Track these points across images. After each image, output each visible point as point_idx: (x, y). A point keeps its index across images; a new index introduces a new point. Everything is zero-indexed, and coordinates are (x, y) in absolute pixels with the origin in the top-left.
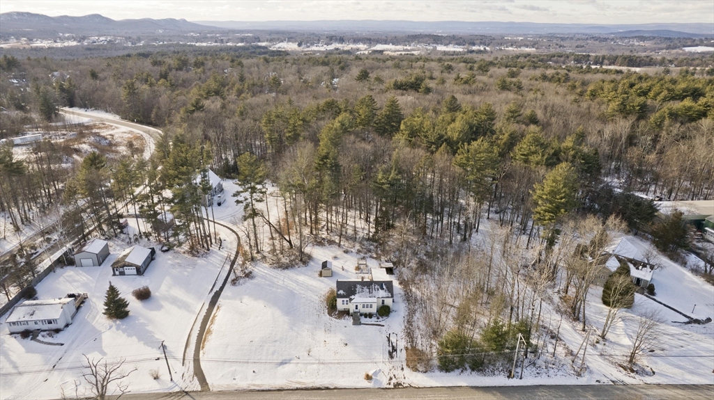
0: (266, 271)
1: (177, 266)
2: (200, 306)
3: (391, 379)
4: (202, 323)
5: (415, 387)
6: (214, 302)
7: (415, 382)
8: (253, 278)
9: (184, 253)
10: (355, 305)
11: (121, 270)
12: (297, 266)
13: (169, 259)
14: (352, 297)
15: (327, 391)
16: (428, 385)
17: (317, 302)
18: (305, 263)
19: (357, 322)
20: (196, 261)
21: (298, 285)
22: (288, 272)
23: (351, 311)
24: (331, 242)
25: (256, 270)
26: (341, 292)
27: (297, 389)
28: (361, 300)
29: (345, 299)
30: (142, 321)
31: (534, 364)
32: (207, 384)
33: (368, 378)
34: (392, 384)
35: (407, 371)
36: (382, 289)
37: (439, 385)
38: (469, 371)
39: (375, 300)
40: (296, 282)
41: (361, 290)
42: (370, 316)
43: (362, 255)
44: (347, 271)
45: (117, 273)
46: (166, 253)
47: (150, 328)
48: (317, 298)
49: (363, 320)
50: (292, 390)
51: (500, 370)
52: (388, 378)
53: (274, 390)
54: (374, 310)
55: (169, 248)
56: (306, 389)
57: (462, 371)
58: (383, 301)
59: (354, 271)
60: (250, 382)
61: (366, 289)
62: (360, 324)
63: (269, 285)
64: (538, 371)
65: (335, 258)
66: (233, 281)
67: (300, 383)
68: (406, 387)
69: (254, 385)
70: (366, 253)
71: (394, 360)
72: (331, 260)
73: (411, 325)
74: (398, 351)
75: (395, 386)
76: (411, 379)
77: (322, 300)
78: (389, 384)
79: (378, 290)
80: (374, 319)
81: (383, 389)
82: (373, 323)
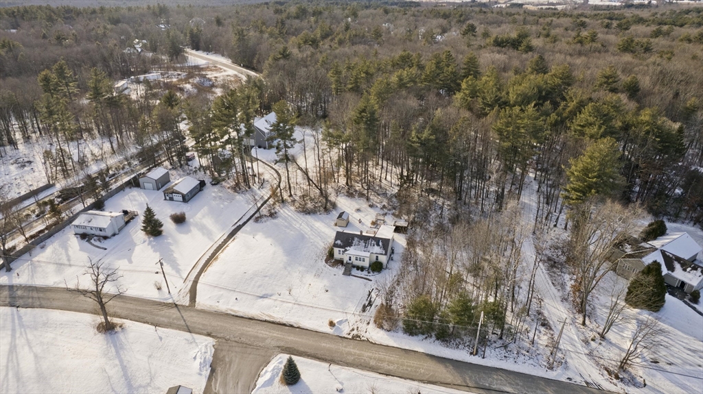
0: (289, 214)
1: (218, 199)
2: (220, 236)
3: (353, 330)
4: (217, 248)
5: (372, 343)
6: (232, 234)
7: (373, 337)
8: (276, 218)
9: (229, 188)
10: (348, 256)
11: (171, 195)
12: (318, 213)
13: (214, 192)
14: (348, 248)
15: (290, 328)
16: (385, 343)
17: (321, 248)
18: (326, 210)
19: (347, 273)
20: (236, 196)
21: (311, 230)
22: (309, 218)
23: (345, 262)
24: (361, 195)
25: (281, 211)
26: (339, 242)
27: (266, 321)
28: (354, 253)
29: (342, 250)
30: (169, 241)
31: (506, 347)
32: (195, 301)
33: (332, 324)
34: (351, 335)
35: (372, 326)
36: (378, 245)
37: (395, 346)
38: (434, 338)
39: (368, 254)
40: (312, 228)
41: (357, 243)
42: (362, 269)
43: (386, 211)
45: (168, 198)
46: (214, 186)
47: (173, 248)
48: (323, 245)
49: (354, 271)
50: (261, 321)
51: (466, 345)
52: (351, 328)
53: (246, 318)
54: (366, 264)
55: (216, 182)
56: (273, 323)
57: (426, 338)
58: (377, 257)
59: (370, 225)
60: (229, 307)
61: (362, 243)
62: (350, 275)
63: (286, 227)
64: (506, 355)
65: (358, 210)
66: (256, 218)
67: (270, 316)
68: (363, 340)
69: (231, 310)
70: (390, 210)
71: (365, 314)
72: (353, 212)
73: (398, 285)
74: (373, 306)
75: (353, 337)
76: (372, 334)
77: (326, 247)
78: (349, 334)
79: (374, 245)
80: (365, 273)
81: (341, 337)
82: (362, 276)
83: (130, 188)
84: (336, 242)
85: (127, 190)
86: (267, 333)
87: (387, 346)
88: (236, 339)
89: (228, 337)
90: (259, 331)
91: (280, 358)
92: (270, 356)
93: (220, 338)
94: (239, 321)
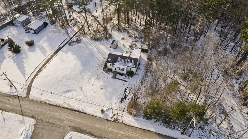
0: (87, 40)
1: (53, 32)
2: (50, 53)
3: (114, 115)
4: (47, 60)
5: (125, 124)
6: (56, 52)
7: (126, 120)
8: (80, 43)
9: (59, 26)
10: (115, 68)
11: (28, 30)
12: (102, 40)
13: (51, 28)
14: (115, 63)
15: (79, 113)
16: (132, 124)
17: (101, 61)
18: (106, 39)
19: (114, 77)
20: (62, 30)
21: (98, 50)
22: (97, 43)
23: (113, 70)
24: (125, 30)
25: (83, 39)
26: (110, 60)
27: (66, 108)
28: (117, 66)
29: (111, 64)
30: (23, 56)
31: (202, 129)
32: (29, 94)
33: (103, 111)
34: (113, 118)
35: (125, 114)
36: (131, 62)
37: (138, 127)
38: (161, 122)
39: (125, 67)
40: (98, 49)
41: (120, 60)
42: (122, 75)
43: (137, 39)
44: (125, 47)
45: (27, 32)
46: (52, 25)
47: (24, 60)
48: (102, 58)
49: (118, 76)
50: (63, 108)
51: (179, 126)
52: (114, 114)
53: (55, 106)
54: (125, 72)
55: (53, 23)
56: (70, 109)
57: (156, 121)
58: (131, 68)
59: (128, 48)
60: (47, 98)
61: (123, 61)
62: (116, 78)
63: (85, 48)
64: (203, 134)
65: (123, 39)
66: (70, 43)
67: (68, 105)
68: (120, 123)
69: (48, 100)
70: (139, 39)
71: (122, 104)
72: (120, 40)
73: (142, 85)
74: (127, 99)
75: (114, 120)
76: (125, 118)
77: (104, 60)
78: (112, 118)
79: (129, 62)
80: (124, 77)
81: (107, 120)
82: (122, 79)
83: (10, 26)
84: (108, 60)
85: (8, 27)
86: (66, 116)
87: (134, 127)
88: (48, 120)
89: (43, 119)
90: (61, 115)
91: (71, 134)
92: (65, 133)
93: (39, 119)
94: (51, 108)
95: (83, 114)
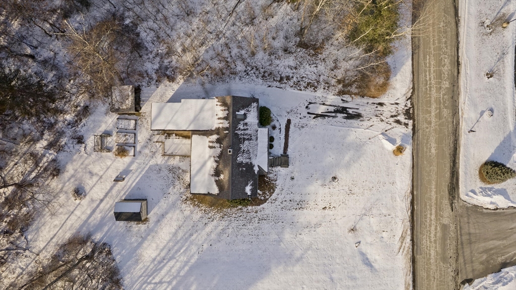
3: (398, 122)
5: (413, 93)
7: (404, 91)
12: (112, 264)
15: (415, 203)
16: (409, 76)
18: (98, 253)
19: (284, 160)
21: (172, 258)
33: (400, 150)
34: (406, 121)
36: (244, 117)
41: (245, 155)
42: (271, 140)
44: (127, 172)
48: (212, 224)
49: (278, 150)
50: (413, 246)
52: (395, 124)
59: (127, 160)
61: (245, 146)
62: (285, 154)
65: (79, 192)
67: (403, 238)
68: (412, 104)
71: (363, 113)
72: (85, 201)
73: (288, 78)
74: (345, 105)
75: (410, 118)
76: (399, 95)
77: (218, 216)
78: (406, 125)
79: (246, 124)
80: (275, 134)
81: (414, 134)
82: (283, 136)
86: (433, 228)
87: (413, 72)
88: (452, 261)
89: (452, 274)
90: (433, 239)
91: (467, 195)
92: (467, 208)
93: (456, 283)
94: (421, 273)
95: (415, 193)
